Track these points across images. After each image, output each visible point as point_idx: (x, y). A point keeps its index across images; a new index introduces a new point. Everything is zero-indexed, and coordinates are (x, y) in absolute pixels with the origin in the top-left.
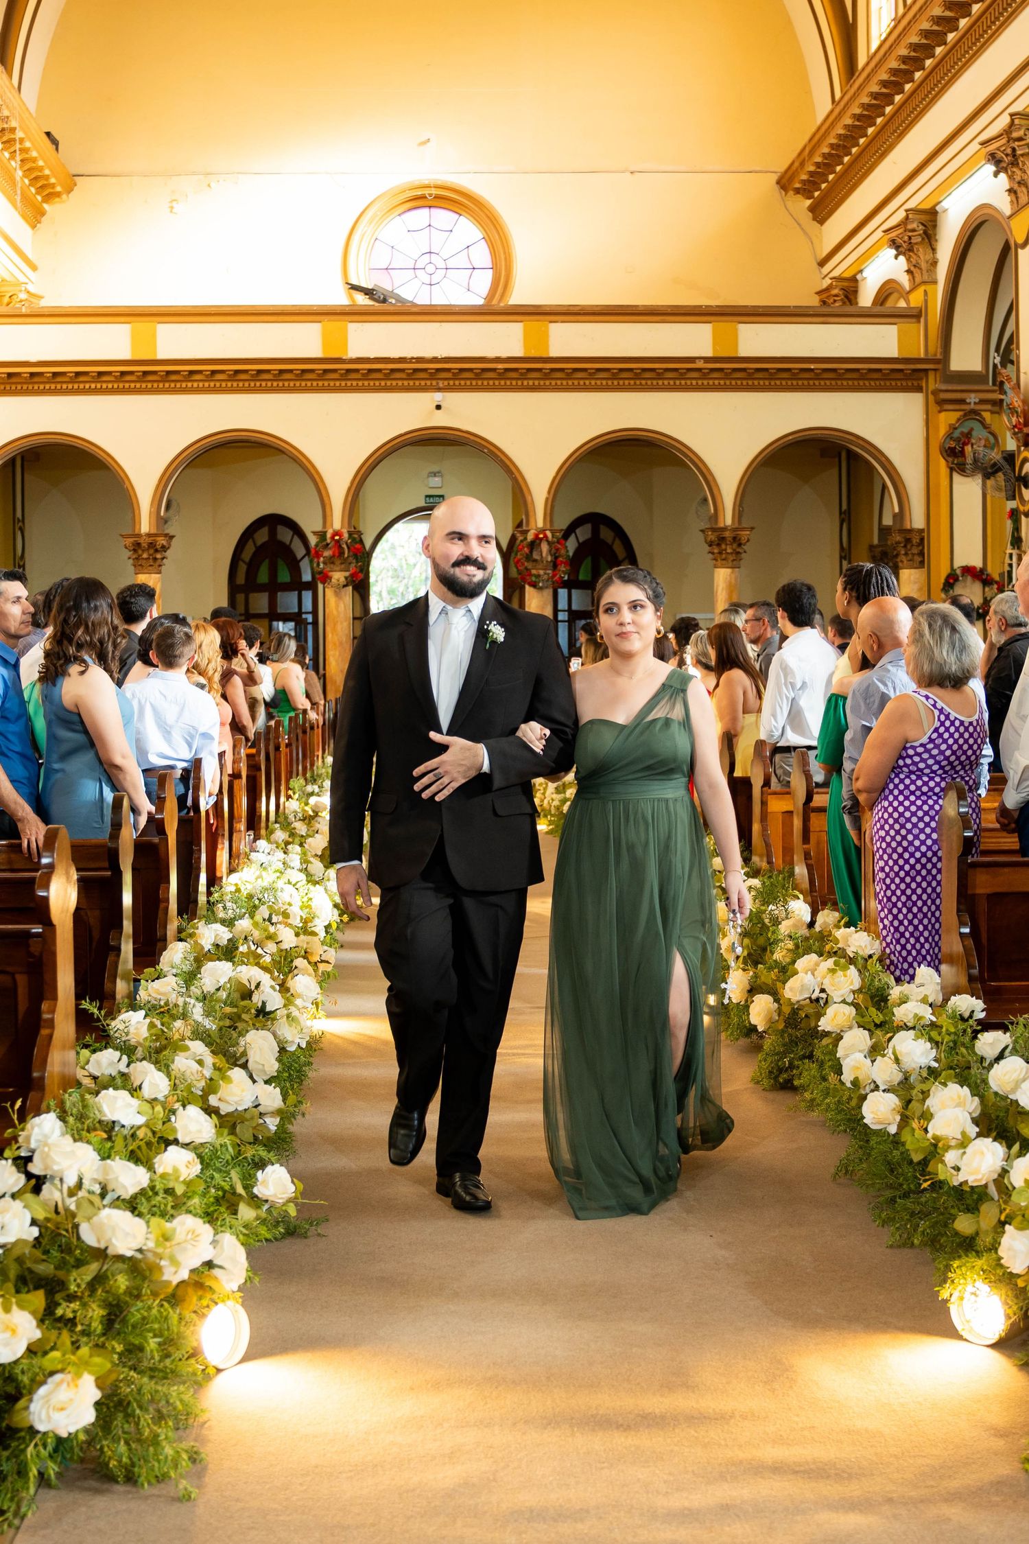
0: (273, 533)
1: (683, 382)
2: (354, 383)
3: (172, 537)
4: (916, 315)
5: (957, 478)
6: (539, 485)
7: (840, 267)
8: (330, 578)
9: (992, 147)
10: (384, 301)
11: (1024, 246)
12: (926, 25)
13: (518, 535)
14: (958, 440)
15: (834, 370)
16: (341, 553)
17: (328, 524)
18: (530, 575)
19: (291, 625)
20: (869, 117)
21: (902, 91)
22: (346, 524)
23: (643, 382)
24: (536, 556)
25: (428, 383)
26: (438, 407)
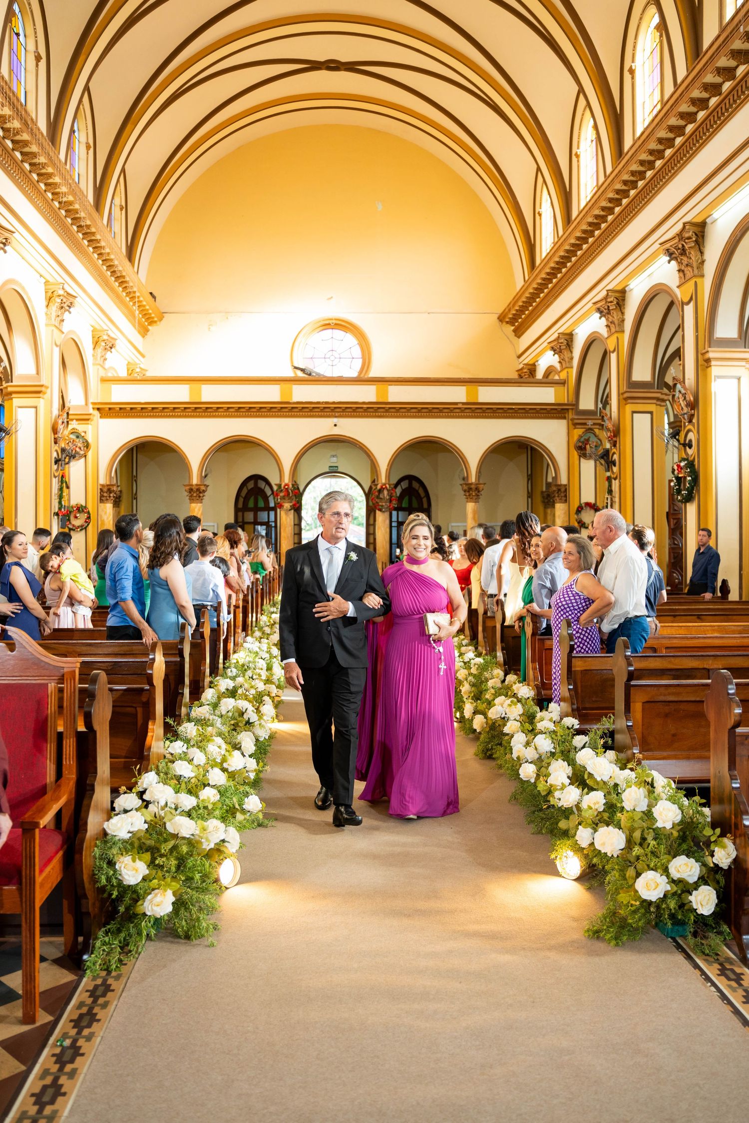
0: (256, 483)
1: (452, 414)
2: (296, 414)
3: (208, 486)
4: (563, 383)
5: (582, 460)
6: (383, 462)
7: (527, 359)
8: (283, 506)
9: (598, 305)
10: (310, 375)
11: (613, 352)
12: (567, 247)
13: (373, 485)
14: (583, 442)
15: (524, 409)
16: (289, 494)
17: (283, 480)
18: (379, 505)
19: (264, 527)
20: (541, 289)
21: (556, 277)
22: (291, 481)
24: (381, 496)
25: (331, 414)
26: (335, 425)
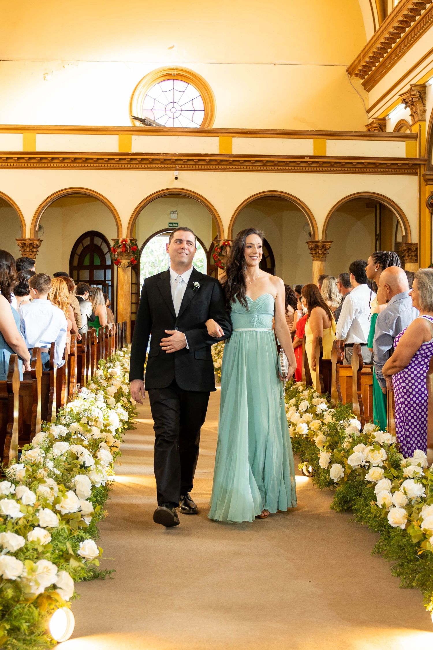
0: (92, 240)
1: (299, 168)
2: (134, 166)
3: (42, 241)
4: (415, 137)
6: (226, 218)
7: (377, 113)
8: (121, 263)
10: (150, 125)
13: (215, 243)
15: (374, 164)
16: (126, 250)
17: (120, 235)
18: (221, 263)
20: (393, 39)
21: (409, 26)
22: (129, 236)
23: (279, 168)
24: (224, 253)
25: (171, 166)
26: (176, 178)
